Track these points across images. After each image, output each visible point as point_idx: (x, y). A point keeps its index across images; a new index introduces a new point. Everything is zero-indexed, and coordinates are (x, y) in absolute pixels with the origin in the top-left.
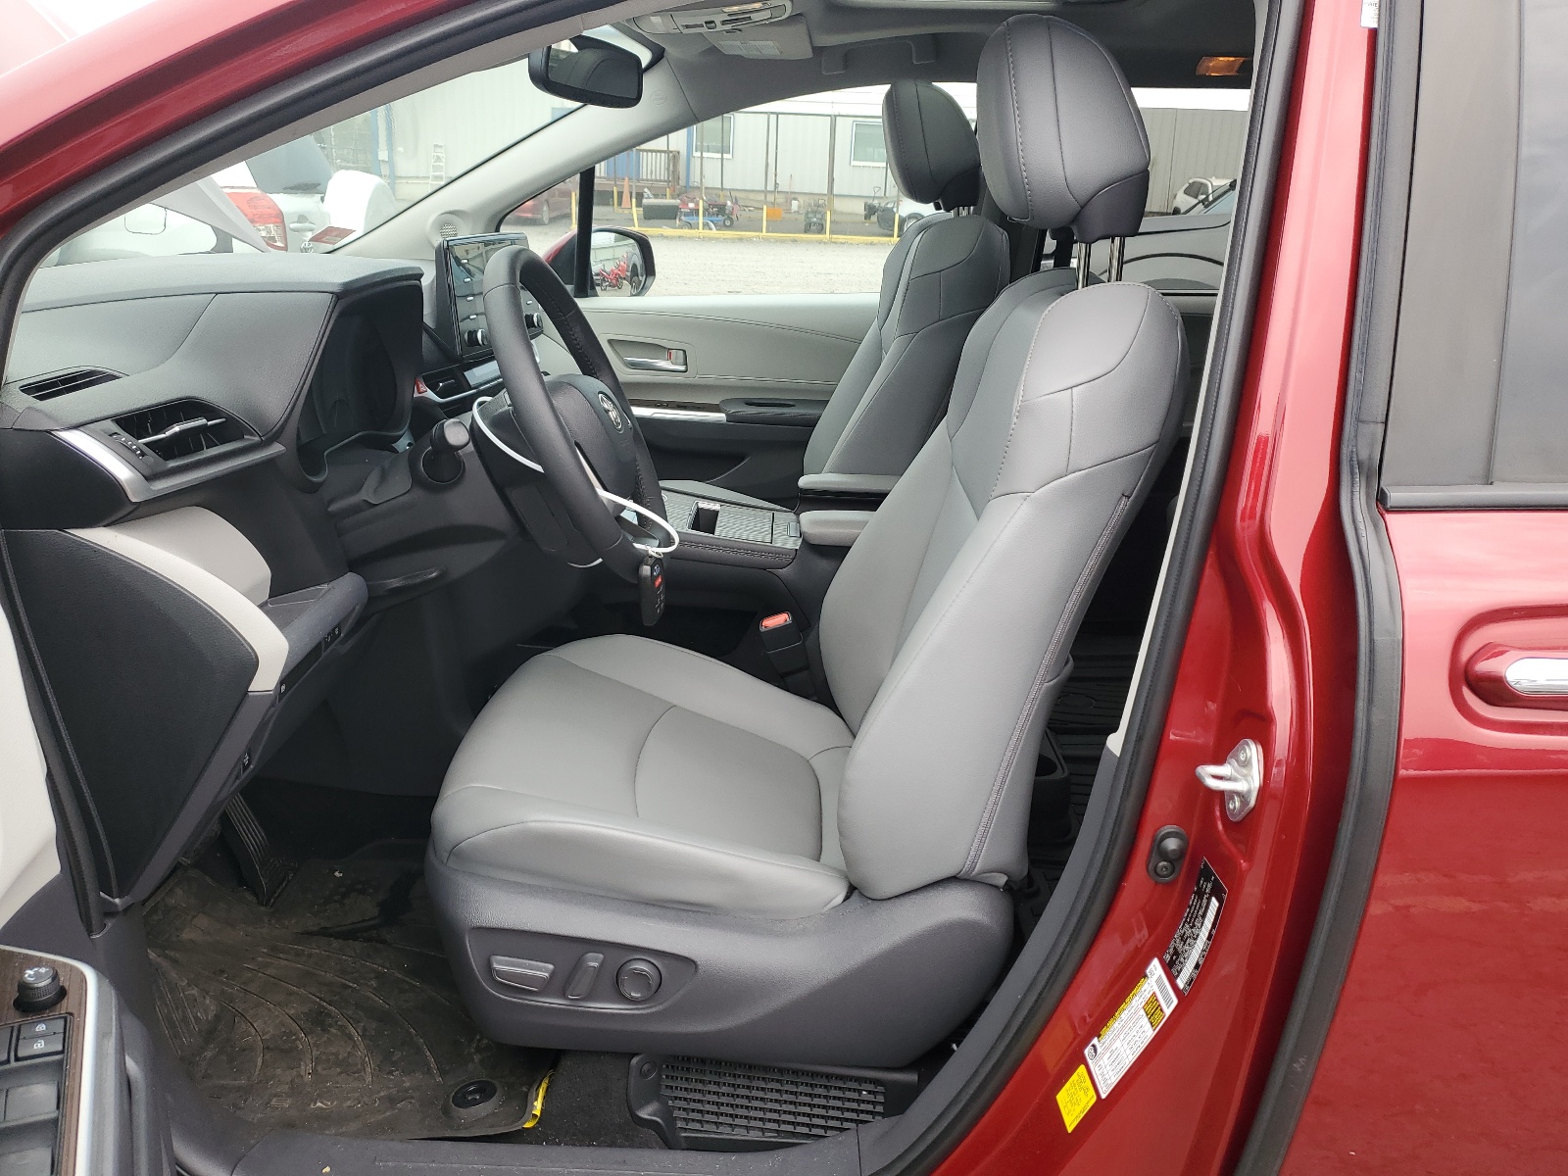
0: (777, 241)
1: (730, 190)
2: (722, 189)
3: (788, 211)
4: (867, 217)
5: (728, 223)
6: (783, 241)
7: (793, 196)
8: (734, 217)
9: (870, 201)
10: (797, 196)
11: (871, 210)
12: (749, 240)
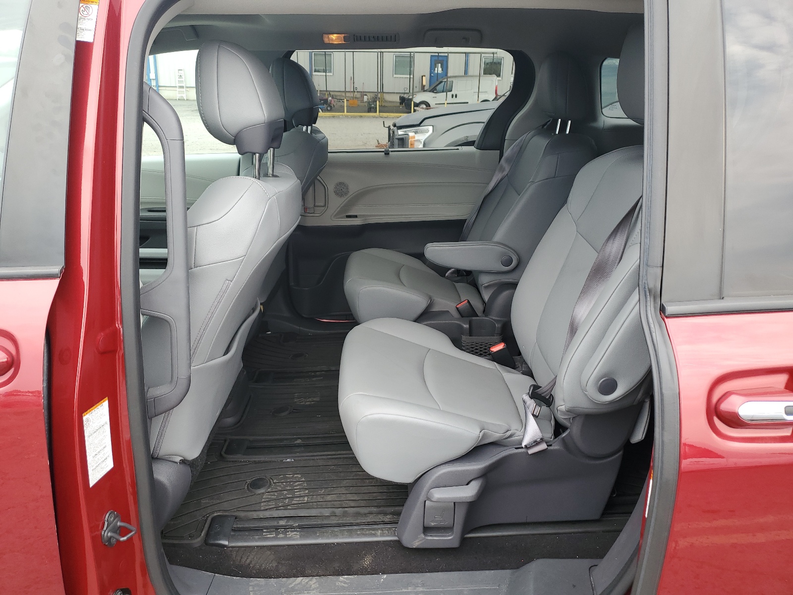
0: (352, 117)
1: (330, 91)
2: (327, 91)
3: (362, 101)
4: (401, 103)
5: (329, 109)
6: (355, 117)
7: (363, 94)
8: (333, 106)
9: (402, 95)
10: (366, 93)
11: (403, 100)
12: (338, 117)
